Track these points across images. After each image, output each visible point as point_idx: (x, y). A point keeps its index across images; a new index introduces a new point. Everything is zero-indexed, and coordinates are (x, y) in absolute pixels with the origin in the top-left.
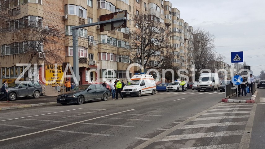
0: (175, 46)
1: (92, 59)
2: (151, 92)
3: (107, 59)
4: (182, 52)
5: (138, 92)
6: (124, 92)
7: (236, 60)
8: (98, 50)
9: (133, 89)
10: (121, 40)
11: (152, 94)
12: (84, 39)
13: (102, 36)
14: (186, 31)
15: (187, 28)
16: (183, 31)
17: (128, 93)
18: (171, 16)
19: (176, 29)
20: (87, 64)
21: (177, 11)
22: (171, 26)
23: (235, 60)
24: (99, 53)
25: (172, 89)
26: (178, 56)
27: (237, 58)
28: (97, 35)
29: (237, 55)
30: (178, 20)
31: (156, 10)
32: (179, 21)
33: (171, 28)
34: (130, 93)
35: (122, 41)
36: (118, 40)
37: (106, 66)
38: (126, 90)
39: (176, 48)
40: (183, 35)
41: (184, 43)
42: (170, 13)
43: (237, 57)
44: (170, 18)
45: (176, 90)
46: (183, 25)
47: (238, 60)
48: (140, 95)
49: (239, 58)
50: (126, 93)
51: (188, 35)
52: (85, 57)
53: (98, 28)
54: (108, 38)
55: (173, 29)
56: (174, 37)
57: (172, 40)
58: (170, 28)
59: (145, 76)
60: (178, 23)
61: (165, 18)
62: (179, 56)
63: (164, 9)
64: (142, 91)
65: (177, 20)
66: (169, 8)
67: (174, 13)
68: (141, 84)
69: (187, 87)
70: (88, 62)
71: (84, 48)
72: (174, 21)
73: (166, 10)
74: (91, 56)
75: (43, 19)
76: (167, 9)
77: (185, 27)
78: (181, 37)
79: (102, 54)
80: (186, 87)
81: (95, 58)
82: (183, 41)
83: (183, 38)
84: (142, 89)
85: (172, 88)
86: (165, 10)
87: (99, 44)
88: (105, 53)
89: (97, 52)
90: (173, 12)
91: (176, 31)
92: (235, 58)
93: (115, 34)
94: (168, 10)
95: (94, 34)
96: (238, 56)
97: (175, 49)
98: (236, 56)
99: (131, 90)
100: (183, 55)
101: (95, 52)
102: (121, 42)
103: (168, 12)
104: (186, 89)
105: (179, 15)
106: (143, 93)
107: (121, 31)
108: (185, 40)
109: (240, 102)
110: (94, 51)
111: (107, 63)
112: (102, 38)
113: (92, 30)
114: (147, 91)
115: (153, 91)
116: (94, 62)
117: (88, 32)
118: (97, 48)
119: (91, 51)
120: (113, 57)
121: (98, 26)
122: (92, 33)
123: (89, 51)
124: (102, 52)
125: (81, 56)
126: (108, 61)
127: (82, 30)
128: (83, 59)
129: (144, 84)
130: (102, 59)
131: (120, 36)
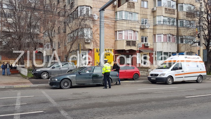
1: (146, 41)
2: (195, 79)
3: (162, 41)
5: (167, 78)
6: (150, 76)
8: (153, 32)
9: (159, 74)
10: (183, 19)
11: (197, 82)
12: (133, 22)
13: (157, 18)
17: (153, 78)
20: (136, 46)
24: (155, 35)
28: (152, 17)
34: (155, 79)
37: (162, 48)
38: (152, 75)
48: (170, 82)
52: (134, 40)
53: (153, 10)
54: (165, 18)
64: (174, 77)
68: (173, 68)
70: (137, 44)
71: (133, 31)
74: (144, 39)
75: (91, 8)
79: (157, 36)
81: (150, 41)
84: (176, 75)
87: (155, 25)
89: (152, 34)
93: (174, 14)
95: (149, 17)
99: (157, 75)
101: (150, 35)
102: (183, 21)
107: (183, 10)
110: (148, 34)
111: (163, 45)
112: (158, 19)
113: (147, 13)
114: (185, 77)
115: (199, 78)
116: (147, 44)
117: (141, 15)
118: (152, 30)
119: (144, 34)
120: (171, 39)
121: (153, 8)
122: (146, 15)
123: (142, 34)
124: (157, 33)
125: (128, 39)
126: (164, 43)
127: (132, 14)
128: (131, 42)
129: (181, 68)
130: (157, 41)
131: (182, 16)
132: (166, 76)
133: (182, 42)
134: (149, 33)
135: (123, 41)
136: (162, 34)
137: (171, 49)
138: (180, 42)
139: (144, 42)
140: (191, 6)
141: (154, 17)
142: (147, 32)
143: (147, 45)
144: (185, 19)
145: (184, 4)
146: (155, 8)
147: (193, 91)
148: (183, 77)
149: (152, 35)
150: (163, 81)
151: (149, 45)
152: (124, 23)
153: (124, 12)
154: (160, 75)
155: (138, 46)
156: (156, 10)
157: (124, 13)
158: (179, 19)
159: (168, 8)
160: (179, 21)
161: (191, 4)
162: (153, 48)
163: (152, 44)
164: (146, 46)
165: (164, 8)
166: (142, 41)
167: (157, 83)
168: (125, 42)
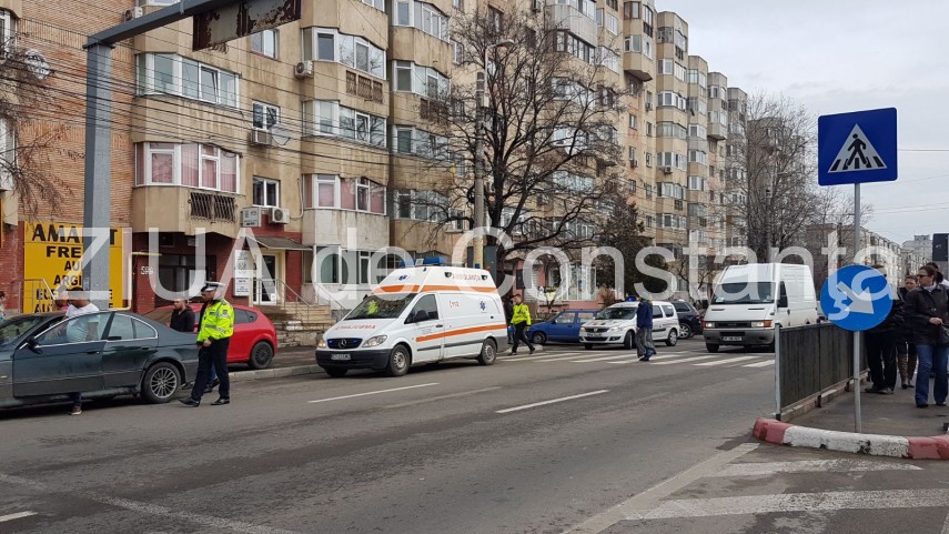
0: (668, 162)
1: (271, 201)
2: (475, 350)
3: (338, 206)
4: (699, 188)
5: (390, 353)
6: (328, 349)
7: (851, 168)
8: (302, 166)
9: (365, 338)
10: (411, 126)
11: (480, 361)
12: (219, 112)
13: (317, 106)
14: (717, 105)
15: (723, 96)
16: (702, 107)
17: (340, 356)
18: (652, 41)
19: (674, 96)
20: (233, 220)
21: (677, 25)
22: (653, 82)
23: (840, 169)
24: (307, 177)
25: (604, 335)
26: (678, 204)
27: (857, 150)
28: (295, 101)
29: (857, 130)
30: (681, 58)
31: (580, 9)
32: (685, 63)
33: (654, 92)
34: (349, 357)
35: (414, 129)
36: (398, 125)
37: (335, 232)
38: (334, 343)
39: (669, 169)
40: (702, 121)
41: (707, 150)
42: (648, 29)
43: (858, 144)
44: (644, 51)
45: (622, 340)
46: (703, 82)
47: (863, 167)
48: (402, 365)
49: (870, 152)
50: (335, 357)
51: (723, 120)
52: (227, 192)
53: (300, 71)
54: (347, 114)
55: (660, 96)
56: (665, 128)
57: (654, 139)
58: (649, 93)
59: (447, 274)
60: (679, 72)
61: (628, 48)
62: (685, 204)
63: (618, 14)
64: (414, 347)
65: (676, 59)
66: (644, 9)
67: (663, 30)
68: (411, 315)
69: (678, 327)
70: (237, 213)
71: (223, 149)
72: (664, 61)
73: (628, 18)
74: (265, 190)
75: (14, 17)
76: (635, 15)
77: (711, 93)
78: (694, 129)
79: (316, 181)
80: (674, 329)
81: (288, 200)
82: (704, 145)
83: (702, 133)
84: (419, 339)
85: (605, 330)
86: (625, 18)
87: (307, 138)
88: (332, 176)
89: (296, 173)
90: (661, 29)
91: (673, 104)
92: (844, 154)
93: (381, 102)
94: (639, 17)
95: (282, 98)
96: (863, 137)
97: (665, 174)
98: (850, 140)
99: (356, 342)
100: (703, 198)
101: (288, 174)
102: (410, 132)
103: (637, 27)
104: (673, 335)
105: (686, 38)
106: (417, 358)
108: (713, 139)
109: (864, 451)
110: (282, 169)
111: (340, 222)
112: (319, 112)
113: (274, 79)
114: (446, 346)
115: (487, 347)
116: (279, 214)
117: (253, 85)
118: (297, 155)
119: (265, 167)
120: (369, 197)
121: (301, 64)
122: (271, 91)
123: (257, 167)
124: (317, 171)
125: (201, 187)
126: (343, 213)
127: (214, 73)
128: (213, 200)
129: (434, 315)
130: (316, 205)
131: (407, 111)
132: (389, 345)
133: (405, 213)
134: (284, 169)
135: (178, 193)
136: (337, 178)
137: (370, 237)
138: (397, 216)
139: (266, 206)
140: (438, 77)
141: (306, 102)
142: (276, 162)
143: (276, 218)
144: (418, 126)
145: (412, 65)
146: (310, 63)
147: (495, 391)
148: (439, 347)
149: (298, 176)
150: (376, 366)
151: (285, 219)
152: (180, 110)
153: (181, 59)
154: (367, 342)
155: (245, 219)
156: (313, 72)
157: (180, 64)
158: (396, 121)
159: (358, 74)
160: (395, 131)
161: (436, 71)
162: (301, 229)
163: (296, 215)
164: (274, 220)
165: (345, 69)
166: (257, 199)
167: (350, 371)
168: (184, 198)
